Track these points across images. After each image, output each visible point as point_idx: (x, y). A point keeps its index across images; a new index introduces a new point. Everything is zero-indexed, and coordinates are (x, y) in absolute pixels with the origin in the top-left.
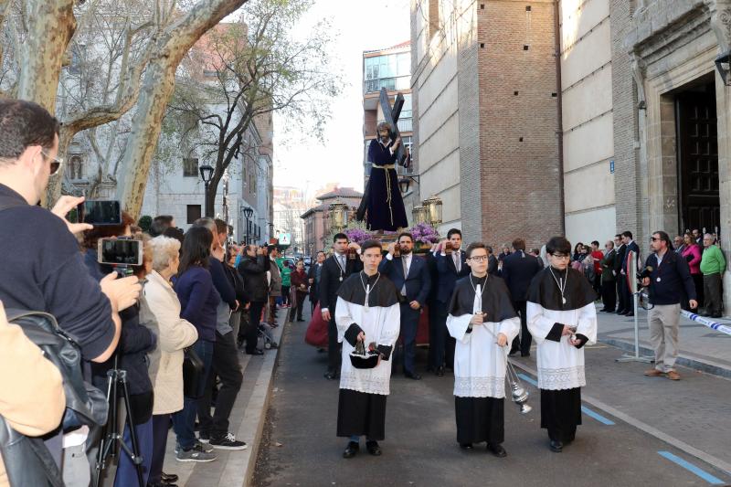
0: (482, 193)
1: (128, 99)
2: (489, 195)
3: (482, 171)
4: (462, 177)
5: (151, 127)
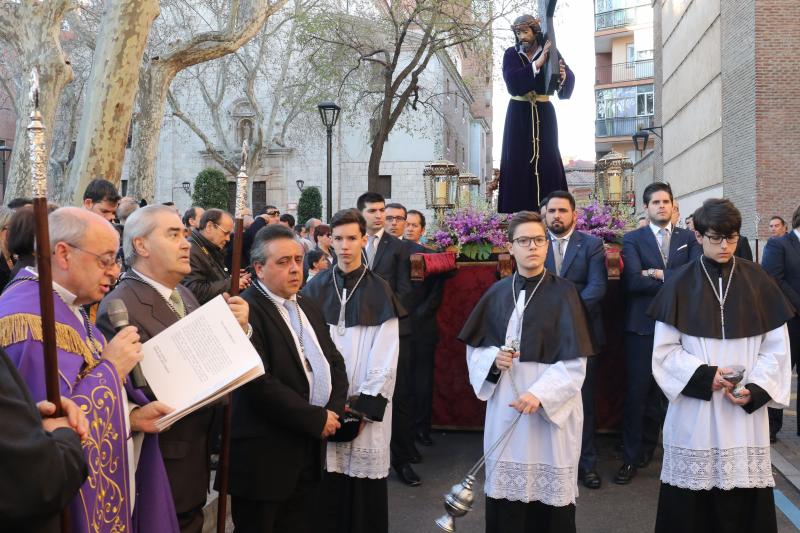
0: (758, 140)
2: (769, 143)
3: (759, 104)
4: (725, 118)
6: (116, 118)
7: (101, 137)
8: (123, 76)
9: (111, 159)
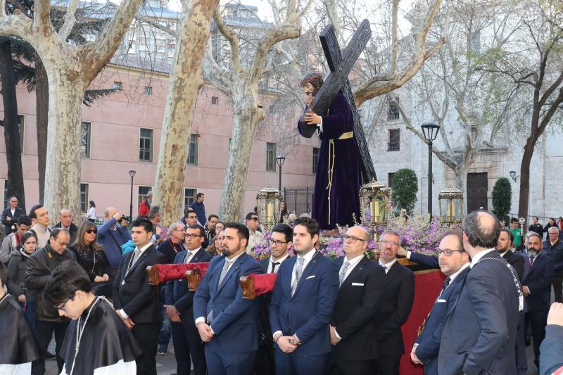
1: (411, 65)
5: (179, 78)
6: (173, 154)
7: (165, 166)
8: (176, 127)
9: (172, 180)
